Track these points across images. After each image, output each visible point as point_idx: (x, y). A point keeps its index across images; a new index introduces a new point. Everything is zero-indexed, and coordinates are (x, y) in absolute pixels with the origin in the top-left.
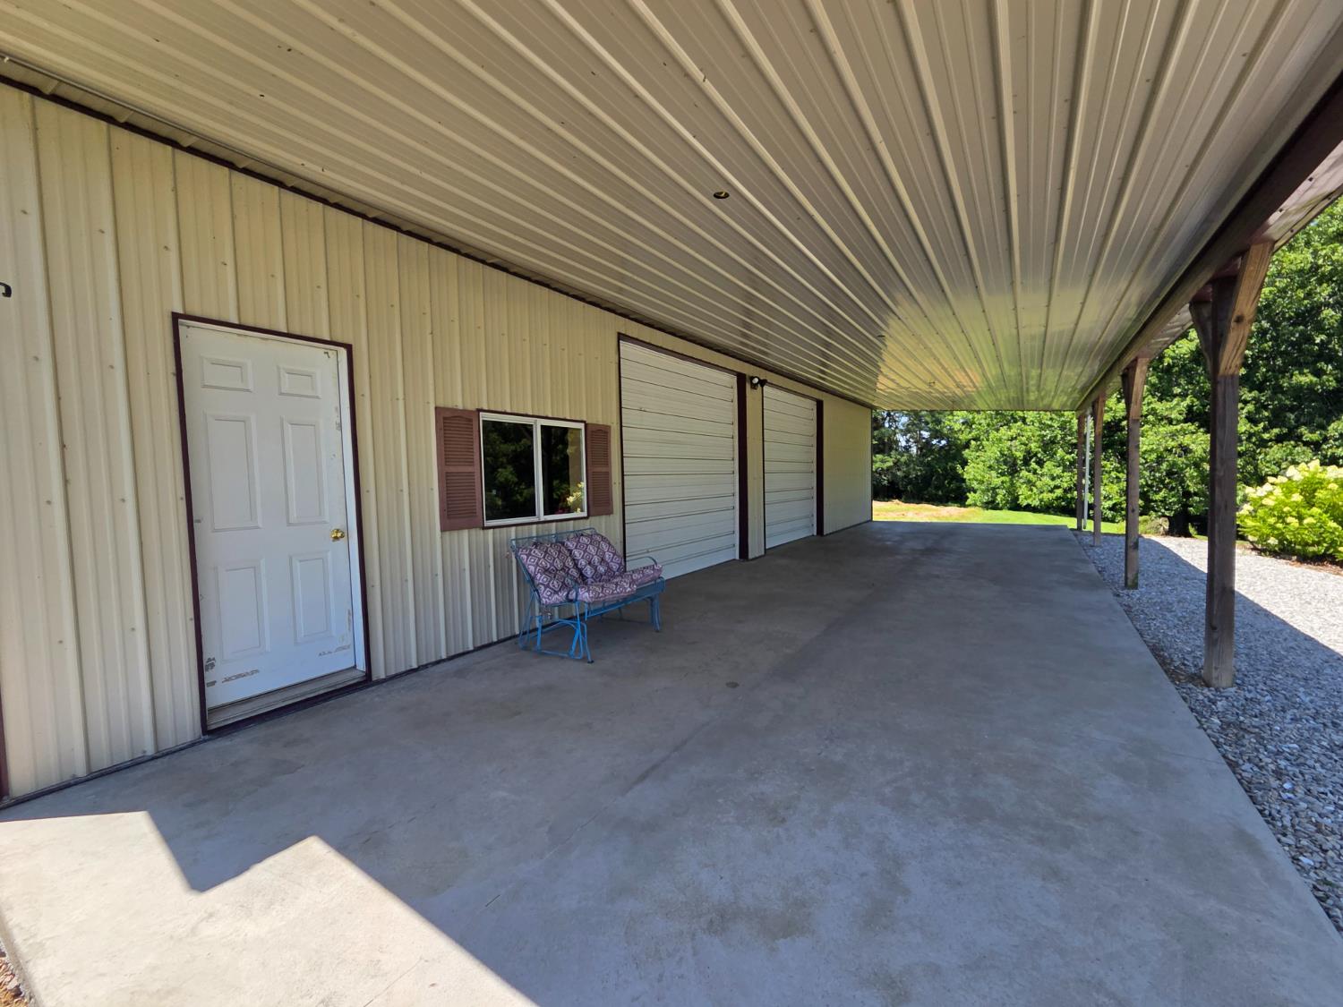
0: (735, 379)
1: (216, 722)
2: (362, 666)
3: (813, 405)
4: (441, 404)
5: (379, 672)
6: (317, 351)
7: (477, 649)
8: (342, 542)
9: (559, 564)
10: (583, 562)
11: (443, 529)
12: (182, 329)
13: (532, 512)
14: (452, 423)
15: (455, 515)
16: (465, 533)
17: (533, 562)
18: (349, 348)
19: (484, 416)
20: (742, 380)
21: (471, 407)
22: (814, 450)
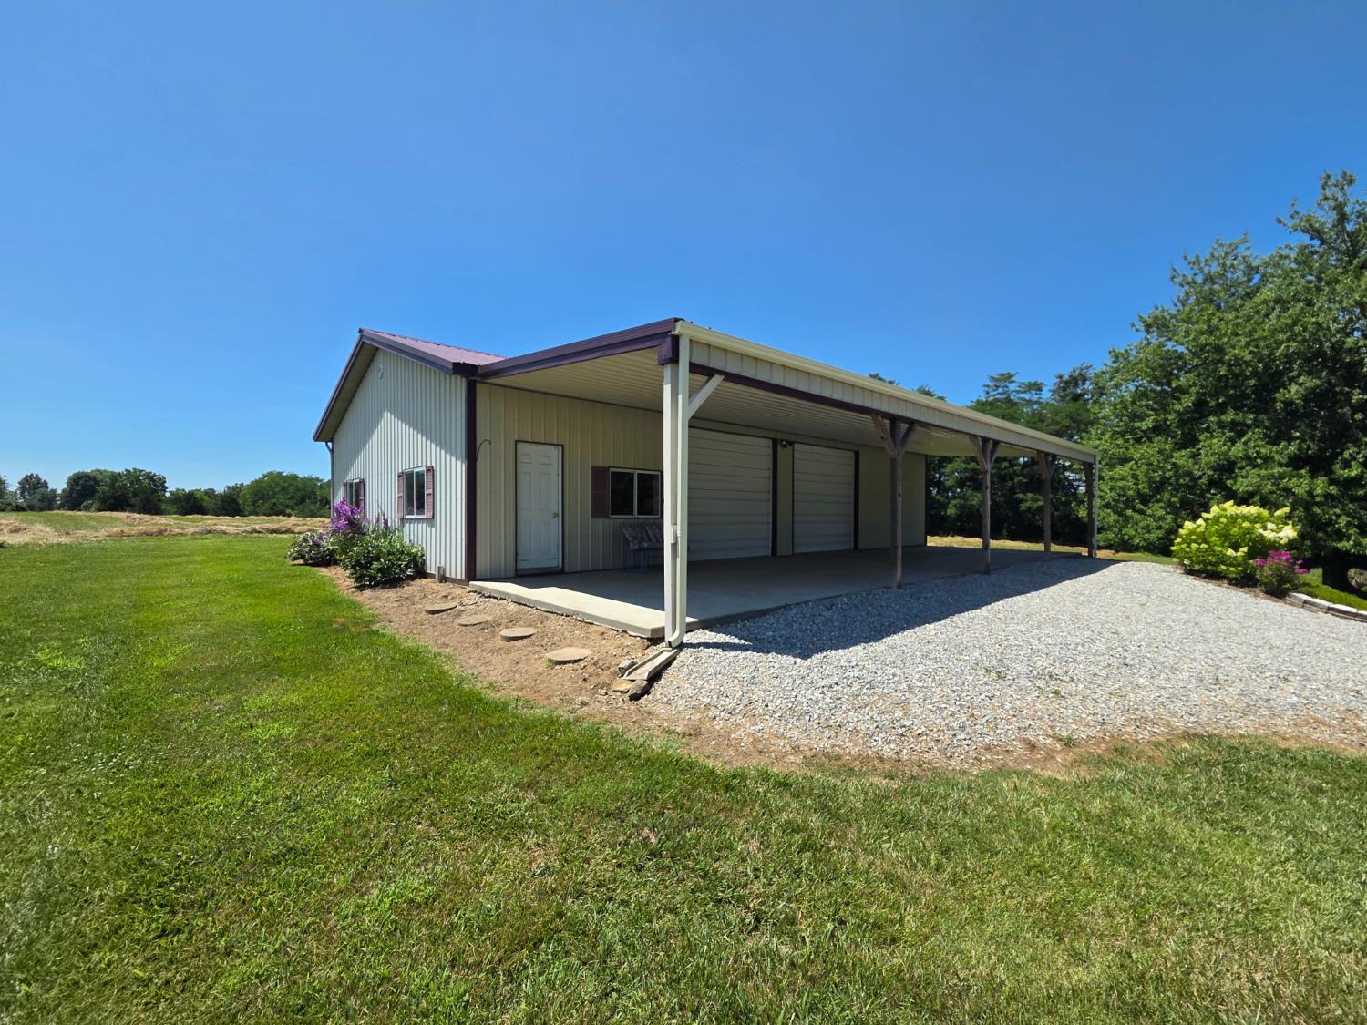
0: (771, 442)
1: (519, 573)
2: (561, 565)
3: (852, 455)
4: (594, 465)
5: (567, 570)
6: (552, 448)
7: (604, 570)
8: (556, 519)
9: (639, 535)
10: (651, 536)
11: (592, 517)
12: (518, 446)
13: (632, 514)
14: (599, 473)
15: (598, 512)
16: (601, 519)
17: (628, 533)
18: (562, 446)
19: (612, 470)
20: (775, 442)
21: (606, 466)
22: (853, 487)
